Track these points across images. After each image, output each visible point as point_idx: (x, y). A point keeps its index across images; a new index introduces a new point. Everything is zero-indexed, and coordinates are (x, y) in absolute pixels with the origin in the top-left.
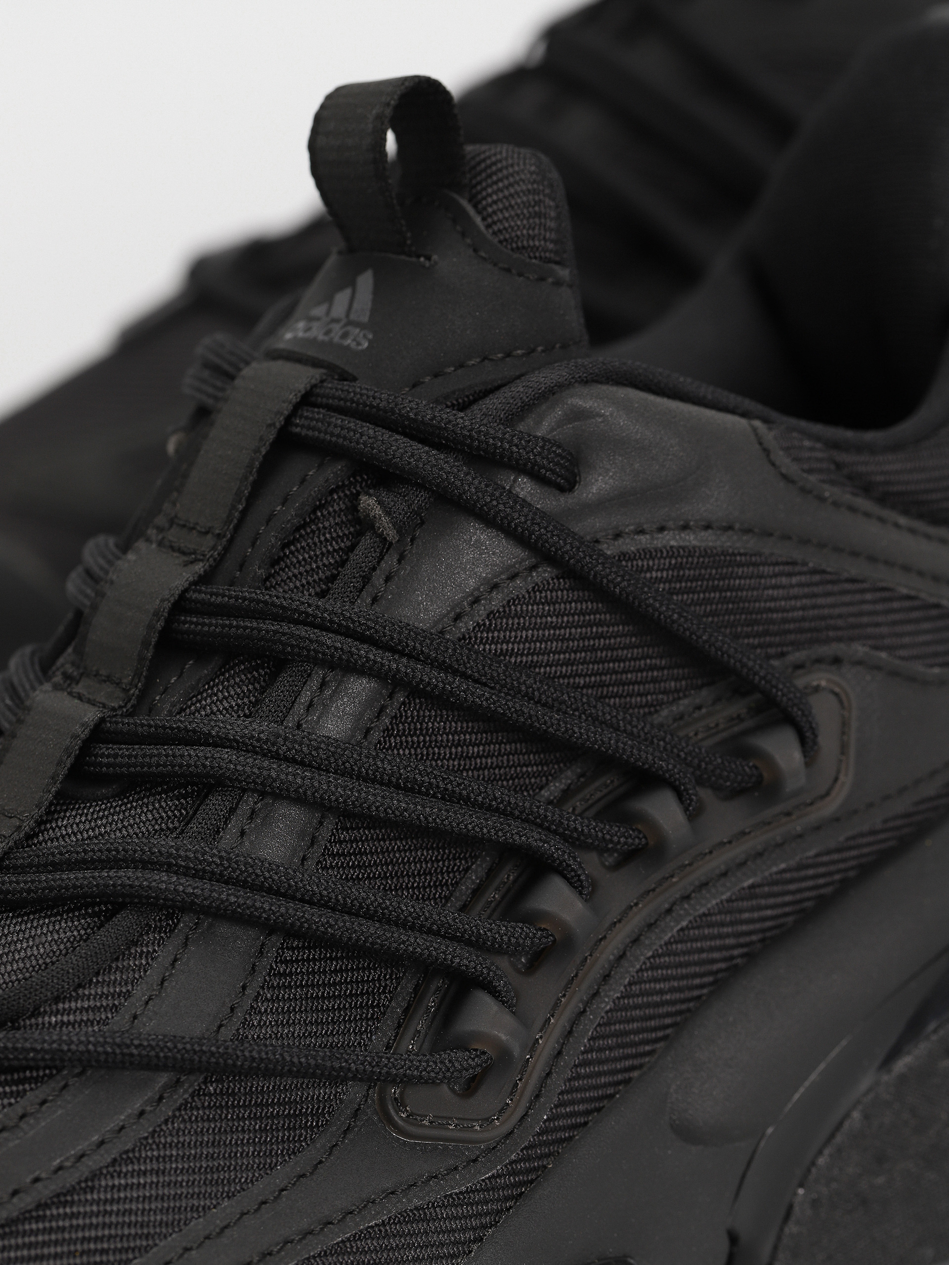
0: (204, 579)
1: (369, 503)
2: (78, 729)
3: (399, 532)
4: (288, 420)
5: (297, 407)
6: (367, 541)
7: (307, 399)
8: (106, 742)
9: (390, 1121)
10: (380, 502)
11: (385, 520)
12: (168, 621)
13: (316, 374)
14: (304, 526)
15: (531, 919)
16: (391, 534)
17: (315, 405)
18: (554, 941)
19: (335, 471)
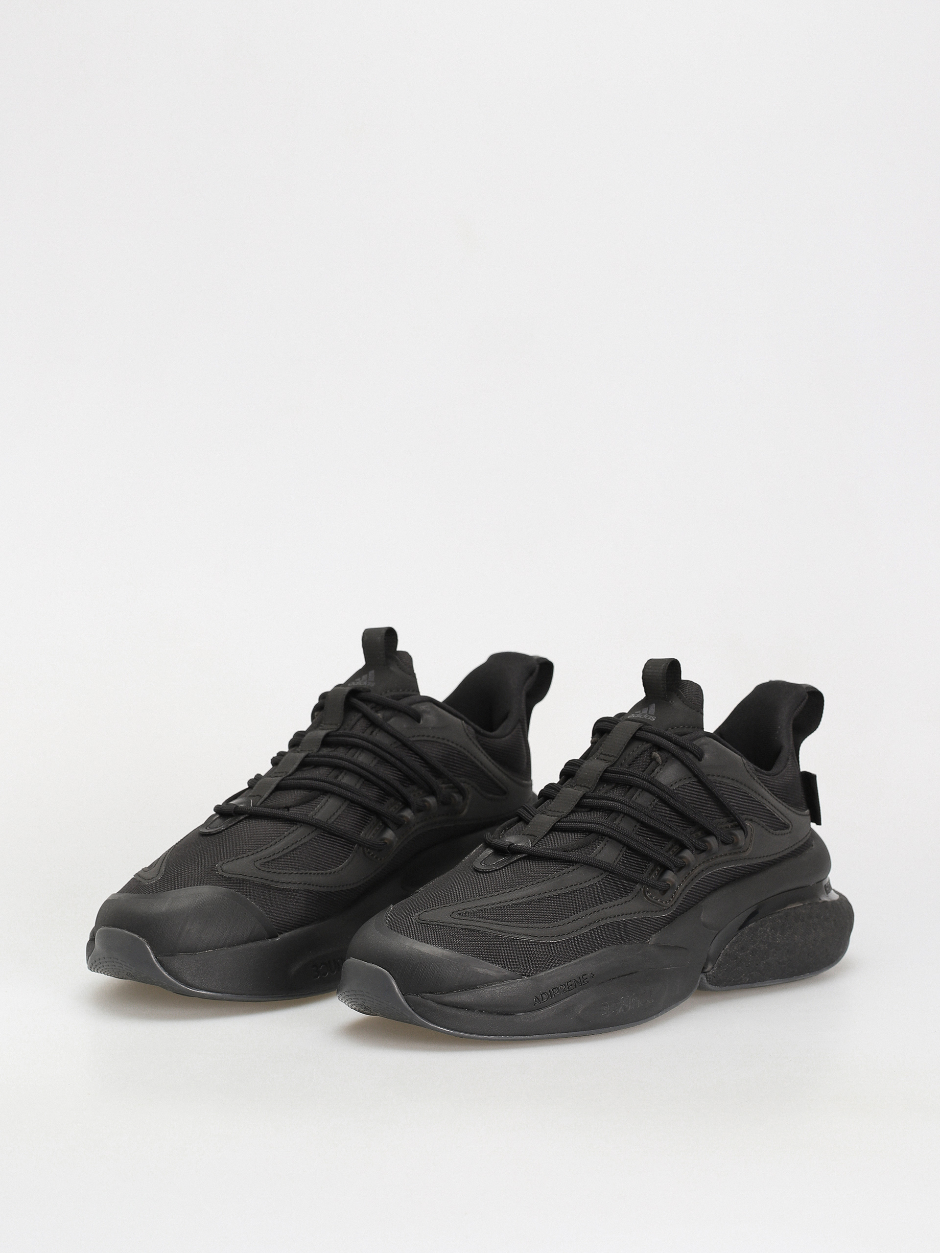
0: (612, 766)
1: (656, 754)
2: (577, 797)
3: (662, 762)
4: (636, 732)
5: (638, 730)
6: (653, 763)
7: (640, 729)
8: (586, 798)
9: (646, 896)
10: (658, 754)
11: (660, 758)
12: (603, 774)
13: (642, 724)
14: (637, 758)
15: (681, 858)
16: (660, 761)
17: (642, 730)
18: (685, 865)
19: (648, 745)
